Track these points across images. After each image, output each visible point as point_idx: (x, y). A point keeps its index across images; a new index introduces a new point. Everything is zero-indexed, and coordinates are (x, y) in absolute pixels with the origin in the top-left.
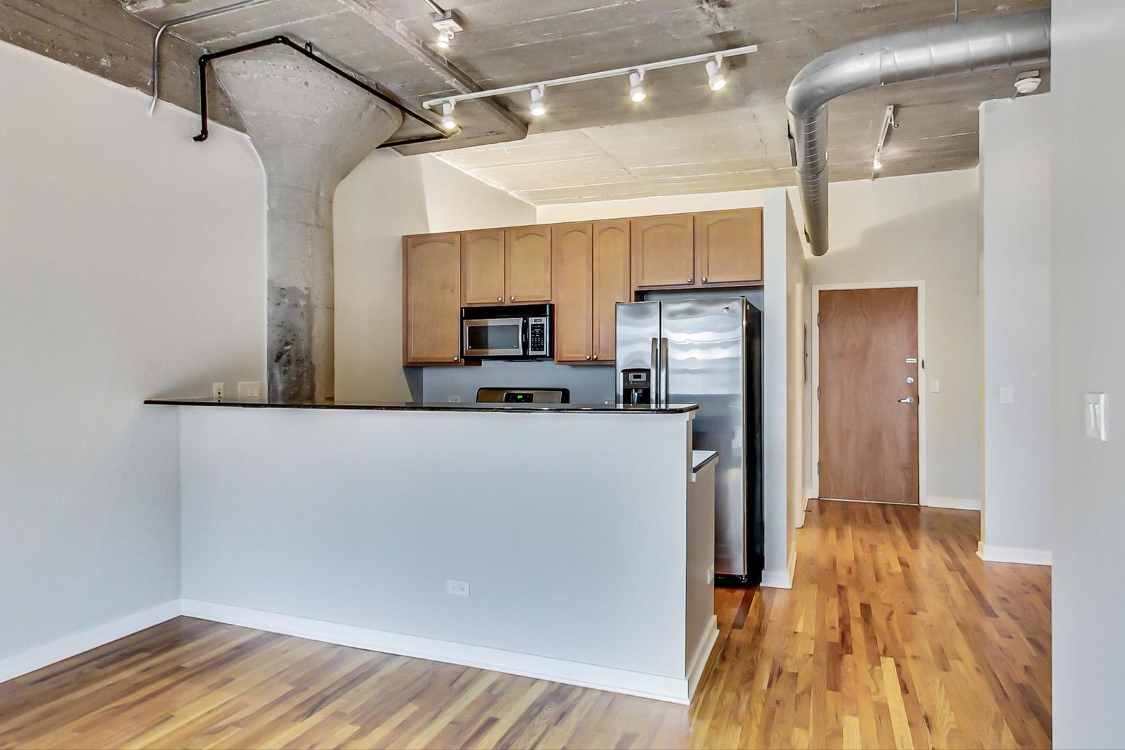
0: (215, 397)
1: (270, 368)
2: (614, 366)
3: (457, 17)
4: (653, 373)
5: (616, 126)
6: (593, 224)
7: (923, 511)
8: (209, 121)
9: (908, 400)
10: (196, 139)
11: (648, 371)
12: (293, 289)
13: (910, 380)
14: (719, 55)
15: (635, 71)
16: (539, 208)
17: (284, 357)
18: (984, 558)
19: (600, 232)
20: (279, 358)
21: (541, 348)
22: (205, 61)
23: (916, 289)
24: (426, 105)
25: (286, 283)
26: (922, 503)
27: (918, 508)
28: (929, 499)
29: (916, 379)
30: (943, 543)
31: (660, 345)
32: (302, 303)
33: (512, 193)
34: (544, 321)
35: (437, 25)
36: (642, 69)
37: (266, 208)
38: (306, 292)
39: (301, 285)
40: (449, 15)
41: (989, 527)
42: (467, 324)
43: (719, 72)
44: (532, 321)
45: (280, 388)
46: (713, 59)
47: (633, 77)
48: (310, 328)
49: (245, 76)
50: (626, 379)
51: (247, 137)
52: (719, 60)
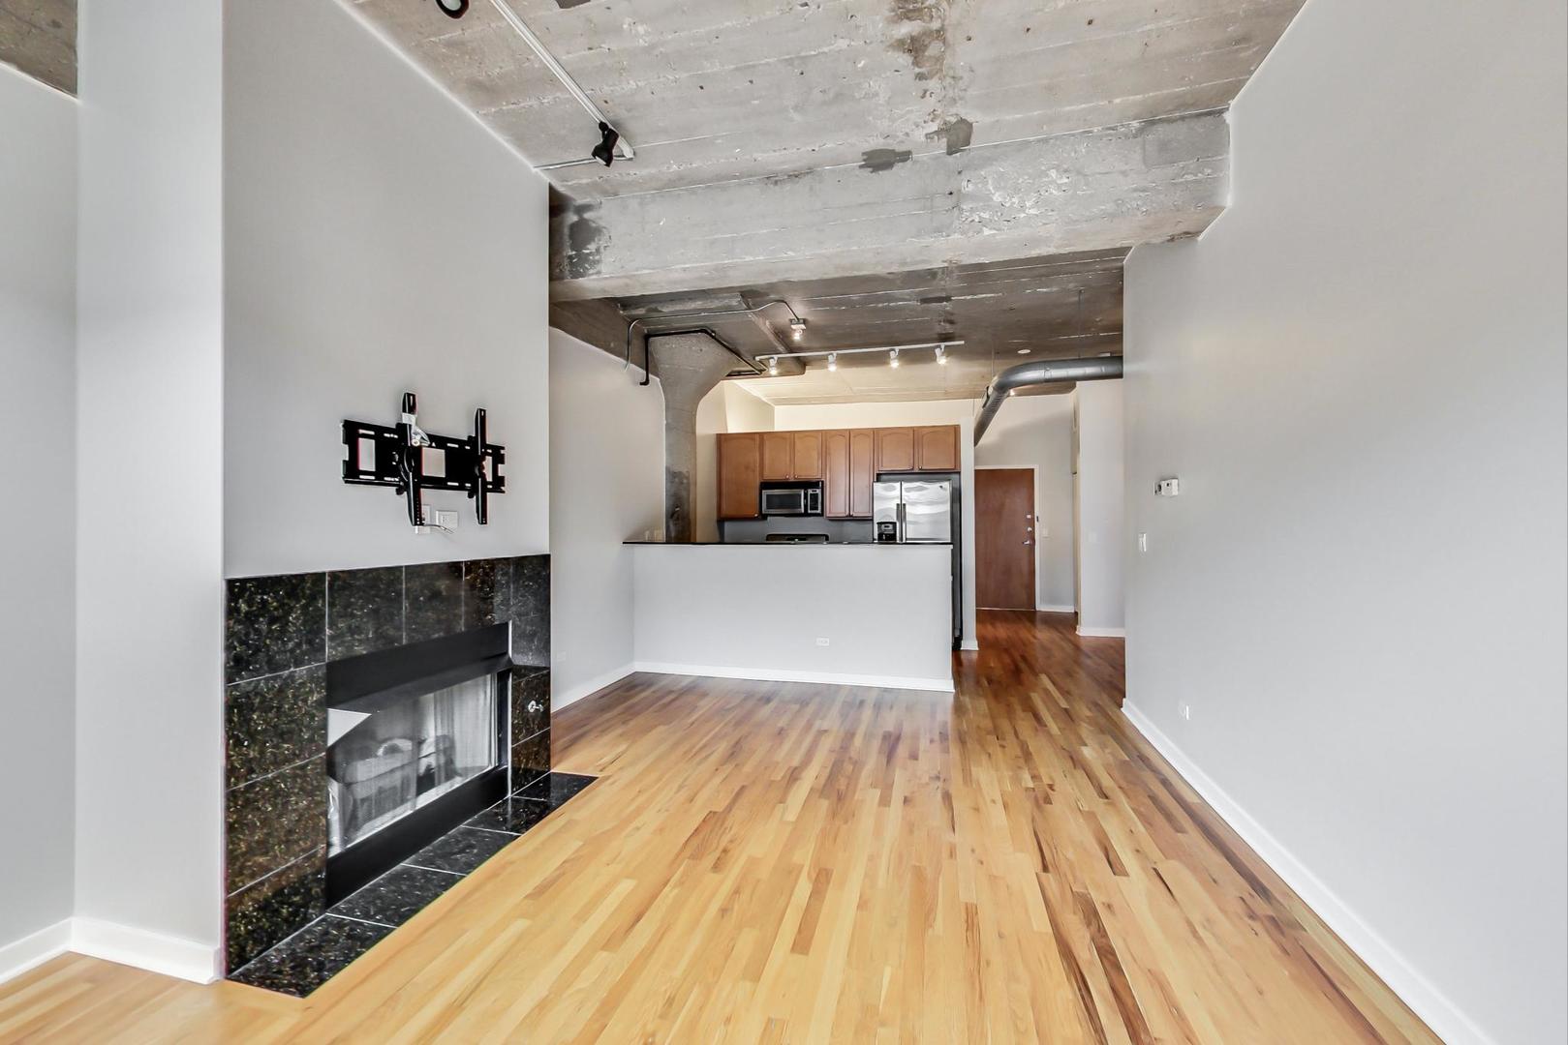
0: (646, 540)
1: (667, 522)
2: (872, 520)
3: (805, 322)
4: (898, 525)
5: (859, 369)
6: (850, 431)
7: (1038, 614)
8: (650, 376)
9: (1028, 542)
10: (642, 384)
11: (894, 524)
12: (680, 473)
13: (1029, 529)
14: (943, 345)
15: (893, 350)
16: (776, 407)
17: (676, 515)
18: (1081, 634)
19: (855, 437)
20: (672, 516)
21: (817, 509)
22: (647, 337)
23: (1033, 470)
24: (758, 358)
25: (677, 469)
26: (1037, 609)
27: (1035, 612)
28: (1041, 606)
29: (1034, 529)
30: (1057, 629)
31: (901, 509)
32: (685, 481)
33: (764, 399)
34: (818, 491)
35: (793, 327)
36: (897, 348)
37: (665, 422)
38: (687, 475)
39: (684, 471)
40: (802, 321)
41: (1083, 617)
42: (765, 493)
43: (943, 354)
44: (810, 491)
45: (673, 535)
46: (939, 347)
47: (892, 353)
48: (689, 495)
49: (667, 346)
50: (879, 528)
51: (658, 379)
52: (943, 347)
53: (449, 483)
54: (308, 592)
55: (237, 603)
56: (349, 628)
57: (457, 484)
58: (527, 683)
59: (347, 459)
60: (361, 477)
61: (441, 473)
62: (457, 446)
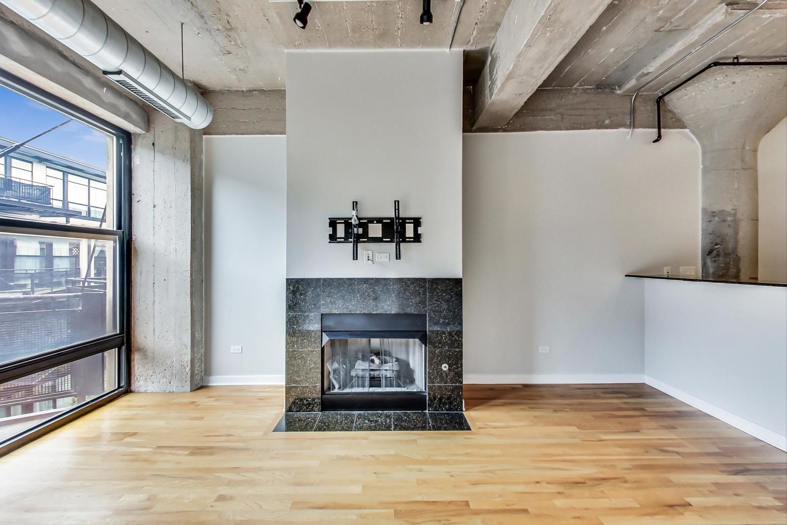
0: (665, 274)
1: (703, 259)
8: (664, 131)
10: (654, 142)
12: (722, 211)
17: (715, 252)
20: (710, 253)
22: (660, 99)
25: (716, 208)
32: (729, 219)
38: (732, 212)
39: (729, 208)
45: (711, 270)
48: (736, 234)
49: (686, 97)
51: (688, 130)
53: (384, 240)
54: (314, 285)
55: (289, 287)
56: (331, 302)
57: (389, 240)
58: (441, 352)
59: (331, 233)
60: (338, 240)
61: (379, 234)
62: (389, 221)
